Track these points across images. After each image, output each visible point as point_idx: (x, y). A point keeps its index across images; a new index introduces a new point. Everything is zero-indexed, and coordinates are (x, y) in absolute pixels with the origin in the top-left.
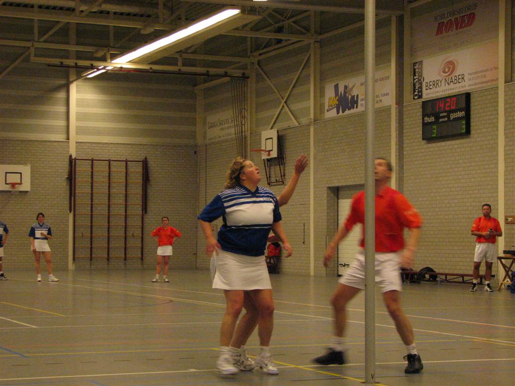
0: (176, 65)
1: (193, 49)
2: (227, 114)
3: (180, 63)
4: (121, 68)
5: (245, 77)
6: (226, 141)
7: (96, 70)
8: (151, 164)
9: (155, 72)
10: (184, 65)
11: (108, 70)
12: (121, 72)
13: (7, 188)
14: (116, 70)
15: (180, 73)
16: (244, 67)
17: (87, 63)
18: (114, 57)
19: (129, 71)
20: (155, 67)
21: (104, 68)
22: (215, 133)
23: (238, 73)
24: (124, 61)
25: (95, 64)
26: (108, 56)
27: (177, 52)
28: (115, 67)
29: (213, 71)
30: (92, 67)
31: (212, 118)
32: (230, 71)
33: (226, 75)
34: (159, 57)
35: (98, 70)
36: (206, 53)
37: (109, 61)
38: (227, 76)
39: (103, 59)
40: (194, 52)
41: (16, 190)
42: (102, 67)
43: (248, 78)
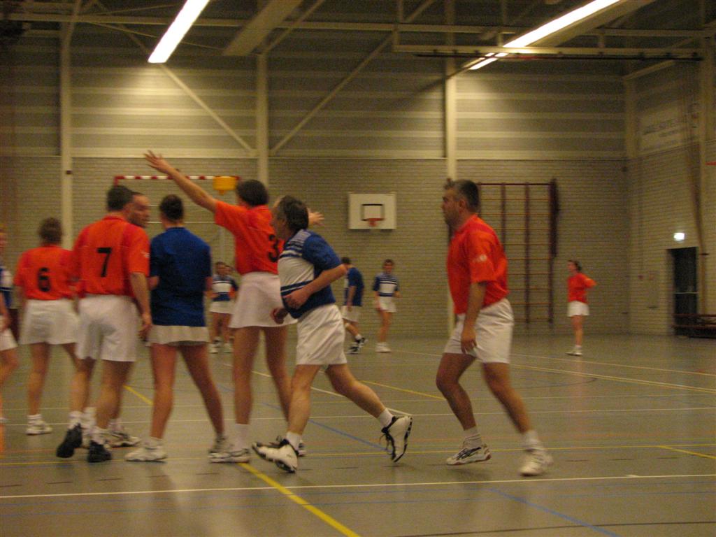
0: (595, 46)
1: (620, 22)
2: (671, 113)
3: (601, 43)
4: (518, 54)
5: (696, 59)
6: (667, 152)
7: (481, 59)
8: (563, 187)
9: (565, 57)
10: (607, 46)
11: (500, 58)
12: (518, 60)
13: (365, 225)
14: (509, 58)
15: (601, 57)
16: (696, 44)
17: (470, 50)
18: (507, 39)
19: (528, 58)
20: (567, 51)
21: (493, 56)
22: (653, 141)
23: (685, 53)
24: (522, 45)
25: (482, 49)
26: (500, 38)
27: (598, 28)
28: (510, 54)
29: (650, 52)
30: (477, 55)
31: (648, 120)
32: (674, 50)
33: (668, 57)
34: (572, 35)
35: (487, 58)
36: (641, 27)
37: (500, 45)
38: (671, 59)
39: (493, 43)
40: (622, 27)
41: (375, 228)
42: (492, 54)
43: (700, 59)
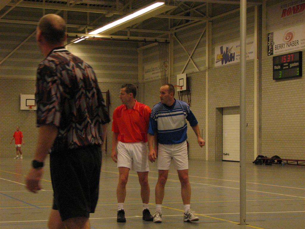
1: (135, 26)
2: (157, 64)
3: (128, 34)
4: (94, 37)
5: (167, 43)
6: (155, 80)
7: (79, 38)
8: (112, 94)
9: (114, 40)
10: (131, 35)
11: (86, 39)
12: (94, 40)
13: (27, 108)
14: (90, 39)
15: (128, 40)
16: (167, 36)
17: (74, 35)
18: (89, 31)
19: (98, 39)
20: (114, 37)
21: (84, 37)
22: (149, 76)
23: (163, 40)
24: (96, 33)
25: (79, 35)
26: (86, 30)
27: (127, 28)
28: (90, 37)
29: (148, 39)
30: (77, 37)
31: (147, 67)
32: (158, 38)
33: (156, 41)
34: (116, 31)
35: (80, 38)
36: (144, 28)
37: (87, 33)
38: (157, 42)
39: (84, 32)
40: (137, 28)
41: (32, 109)
42: (83, 37)
43: (169, 43)
